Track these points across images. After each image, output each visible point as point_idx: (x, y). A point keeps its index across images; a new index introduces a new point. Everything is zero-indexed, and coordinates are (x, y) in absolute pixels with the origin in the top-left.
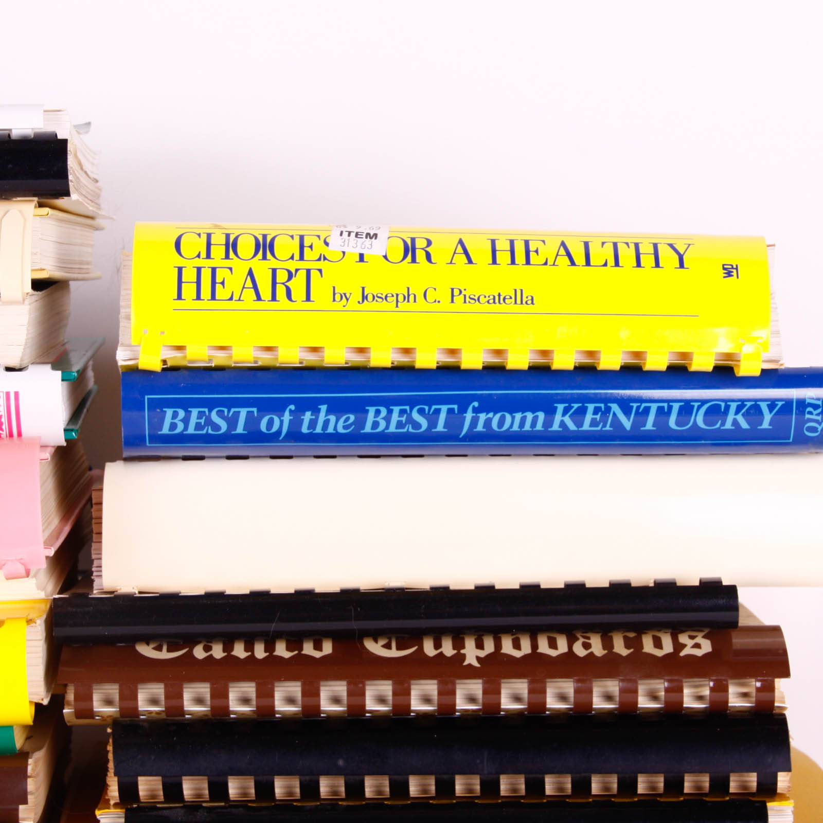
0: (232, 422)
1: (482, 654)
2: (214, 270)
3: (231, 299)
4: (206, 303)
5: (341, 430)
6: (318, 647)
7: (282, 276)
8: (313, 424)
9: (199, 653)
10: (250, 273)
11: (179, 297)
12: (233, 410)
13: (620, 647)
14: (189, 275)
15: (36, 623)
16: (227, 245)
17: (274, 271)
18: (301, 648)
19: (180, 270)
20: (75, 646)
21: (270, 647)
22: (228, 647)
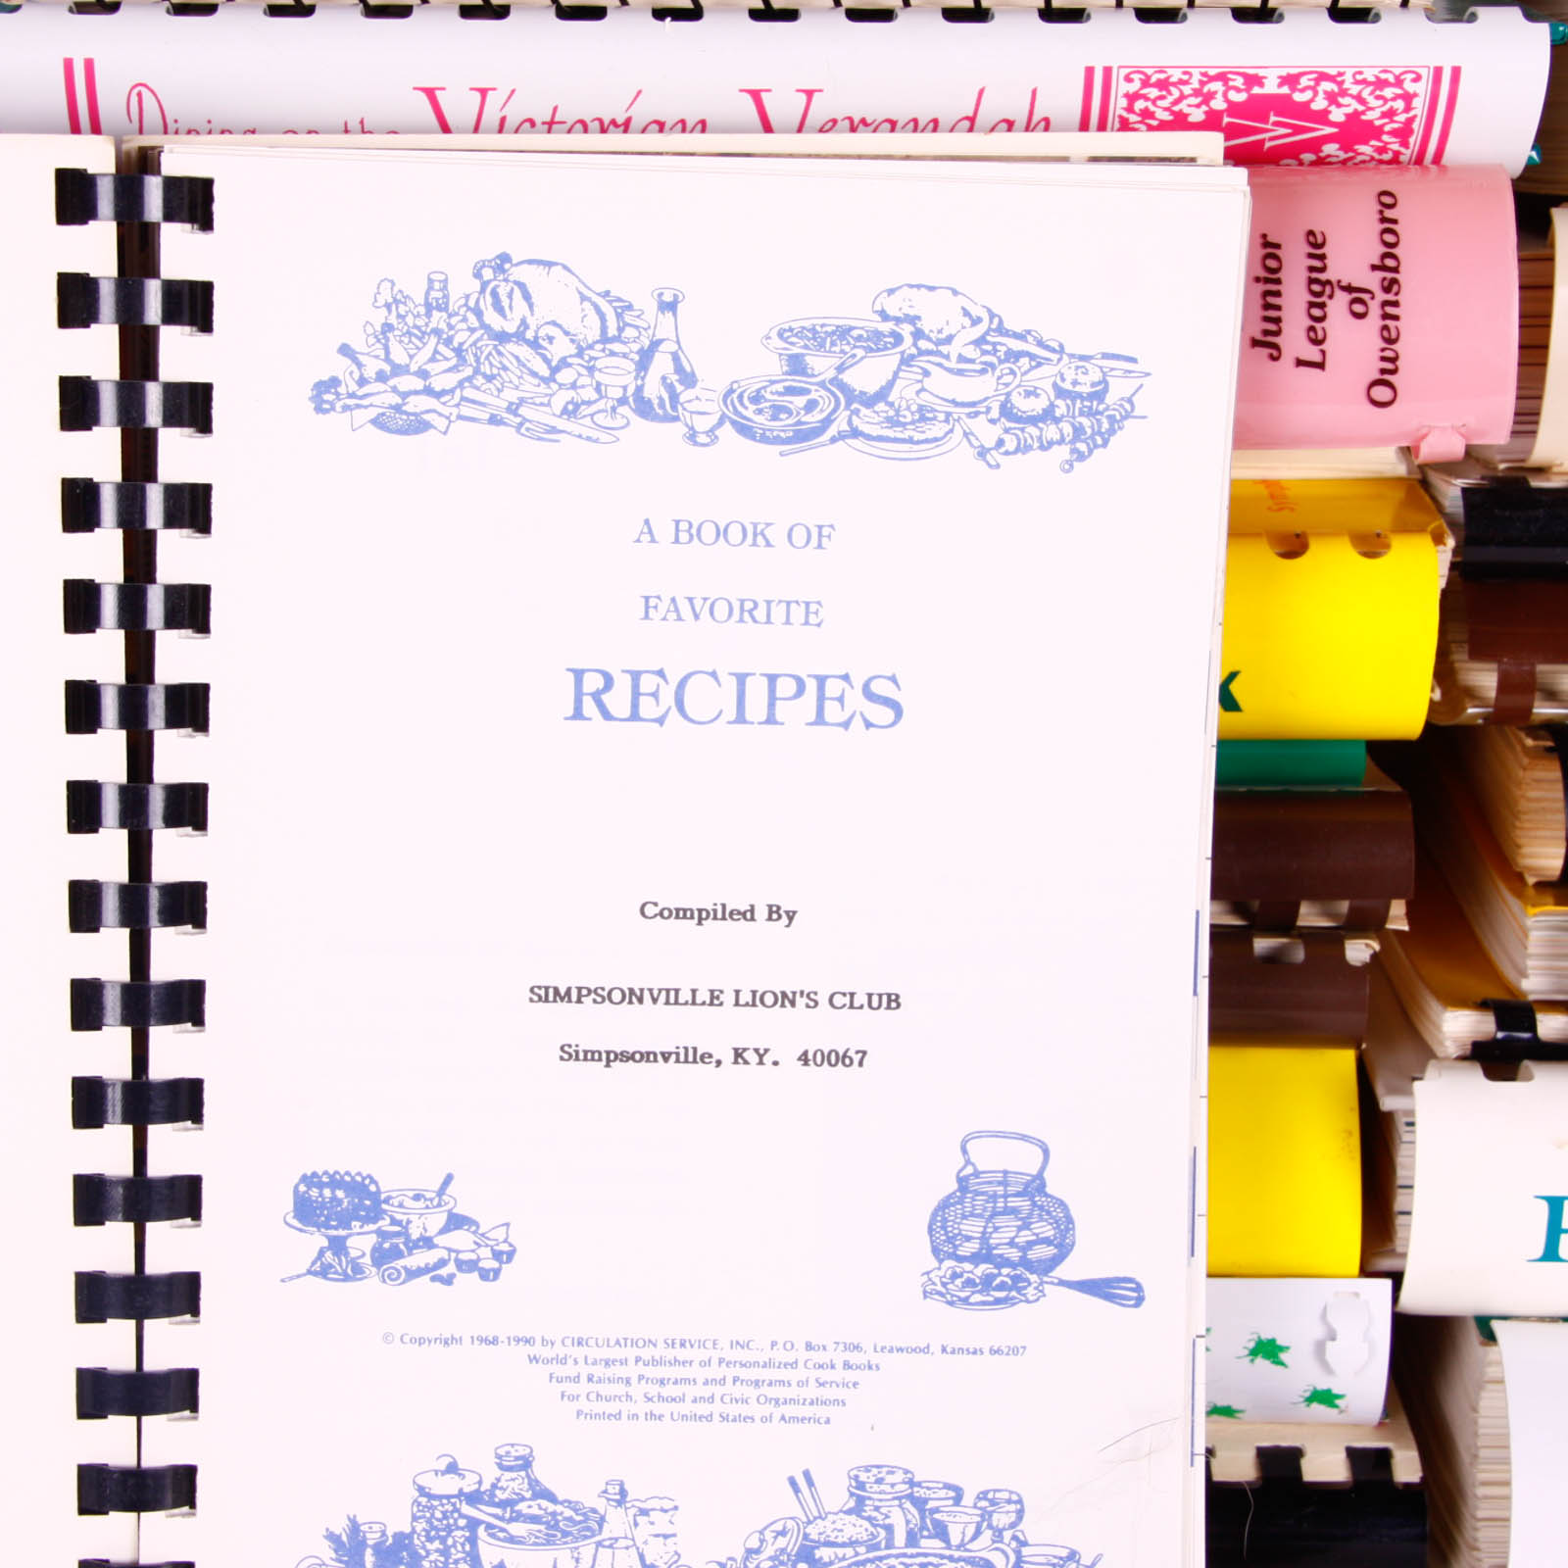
15: (1445, 544)
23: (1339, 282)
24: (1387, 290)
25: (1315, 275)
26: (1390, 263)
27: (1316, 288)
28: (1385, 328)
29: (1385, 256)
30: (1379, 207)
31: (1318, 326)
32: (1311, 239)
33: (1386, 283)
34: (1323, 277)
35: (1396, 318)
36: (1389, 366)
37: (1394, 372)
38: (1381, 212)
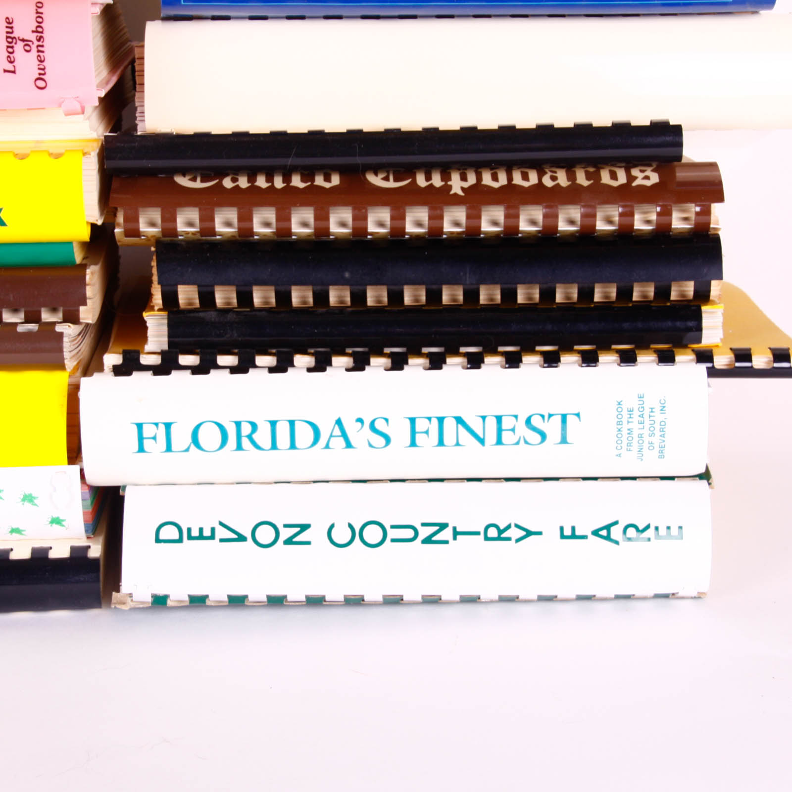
1: (466, 185)
6: (327, 179)
9: (228, 183)
13: (582, 179)
15: (90, 155)
18: (313, 180)
20: (123, 176)
21: (287, 179)
22: (252, 179)
23: (19, 38)
24: (39, 40)
25: (9, 35)
26: (40, 30)
27: (10, 40)
28: (39, 56)
29: (37, 27)
30: (36, 8)
31: (11, 56)
32: (7, 20)
33: (38, 38)
34: (12, 35)
35: (43, 52)
36: (42, 72)
37: (44, 74)
38: (36, 10)
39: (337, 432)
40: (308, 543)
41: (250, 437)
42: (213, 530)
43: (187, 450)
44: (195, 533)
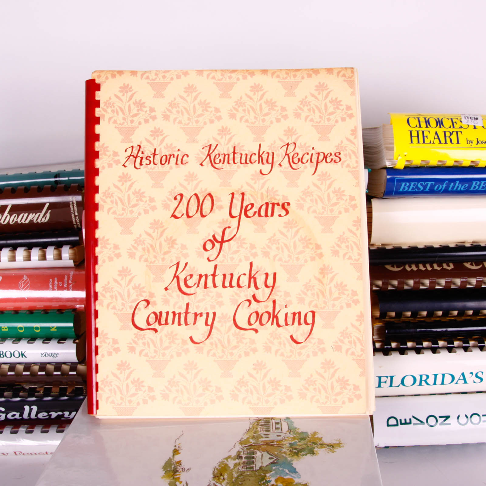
0: (425, 187)
2: (423, 132)
3: (430, 143)
4: (421, 145)
5: (462, 189)
6: (448, 266)
7: (448, 134)
8: (453, 187)
9: (408, 268)
10: (436, 133)
11: (412, 142)
12: (426, 183)
14: (414, 134)
16: (426, 122)
17: (445, 132)
18: (443, 267)
19: (411, 132)
21: (432, 266)
22: (417, 266)
39: (462, 378)
40: (450, 424)
41: (425, 381)
42: (410, 420)
43: (398, 386)
44: (403, 421)
